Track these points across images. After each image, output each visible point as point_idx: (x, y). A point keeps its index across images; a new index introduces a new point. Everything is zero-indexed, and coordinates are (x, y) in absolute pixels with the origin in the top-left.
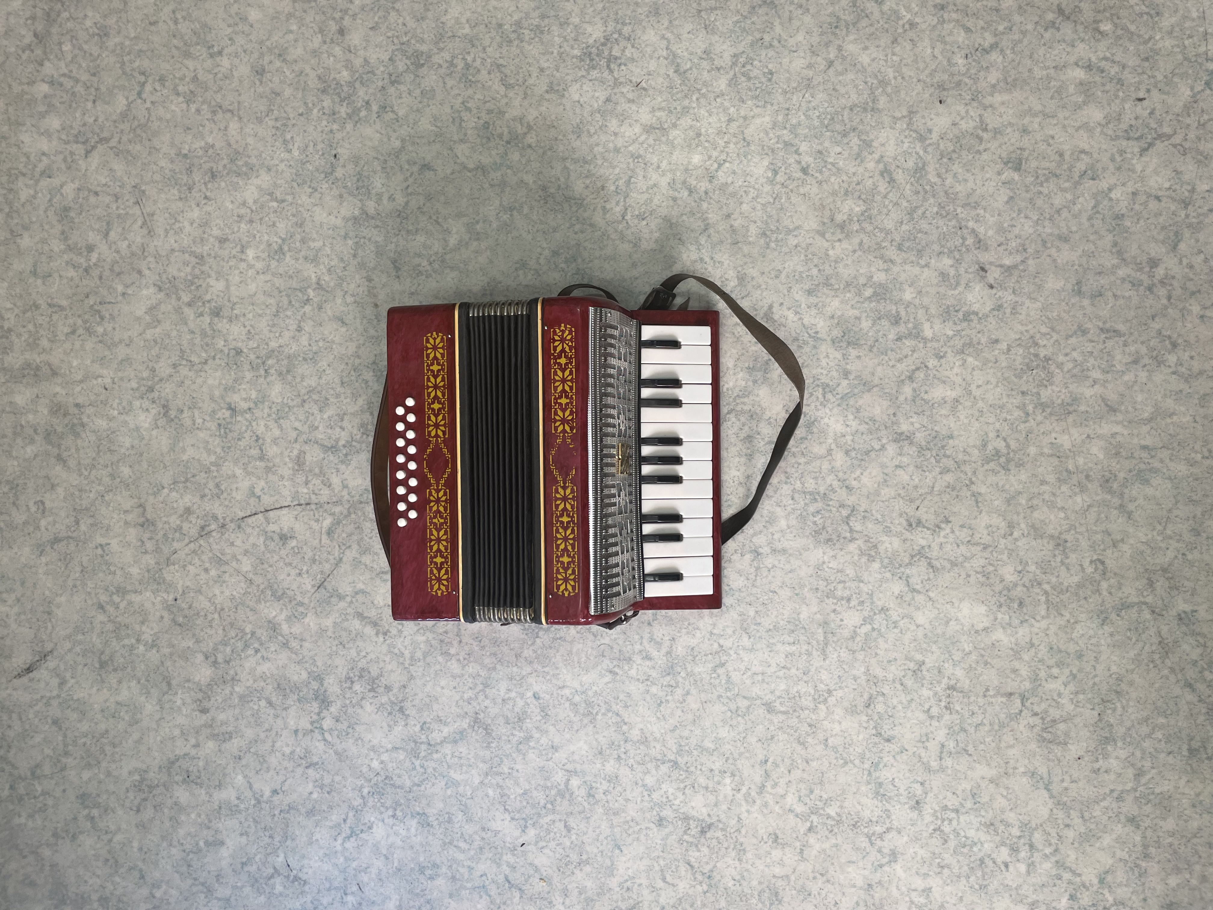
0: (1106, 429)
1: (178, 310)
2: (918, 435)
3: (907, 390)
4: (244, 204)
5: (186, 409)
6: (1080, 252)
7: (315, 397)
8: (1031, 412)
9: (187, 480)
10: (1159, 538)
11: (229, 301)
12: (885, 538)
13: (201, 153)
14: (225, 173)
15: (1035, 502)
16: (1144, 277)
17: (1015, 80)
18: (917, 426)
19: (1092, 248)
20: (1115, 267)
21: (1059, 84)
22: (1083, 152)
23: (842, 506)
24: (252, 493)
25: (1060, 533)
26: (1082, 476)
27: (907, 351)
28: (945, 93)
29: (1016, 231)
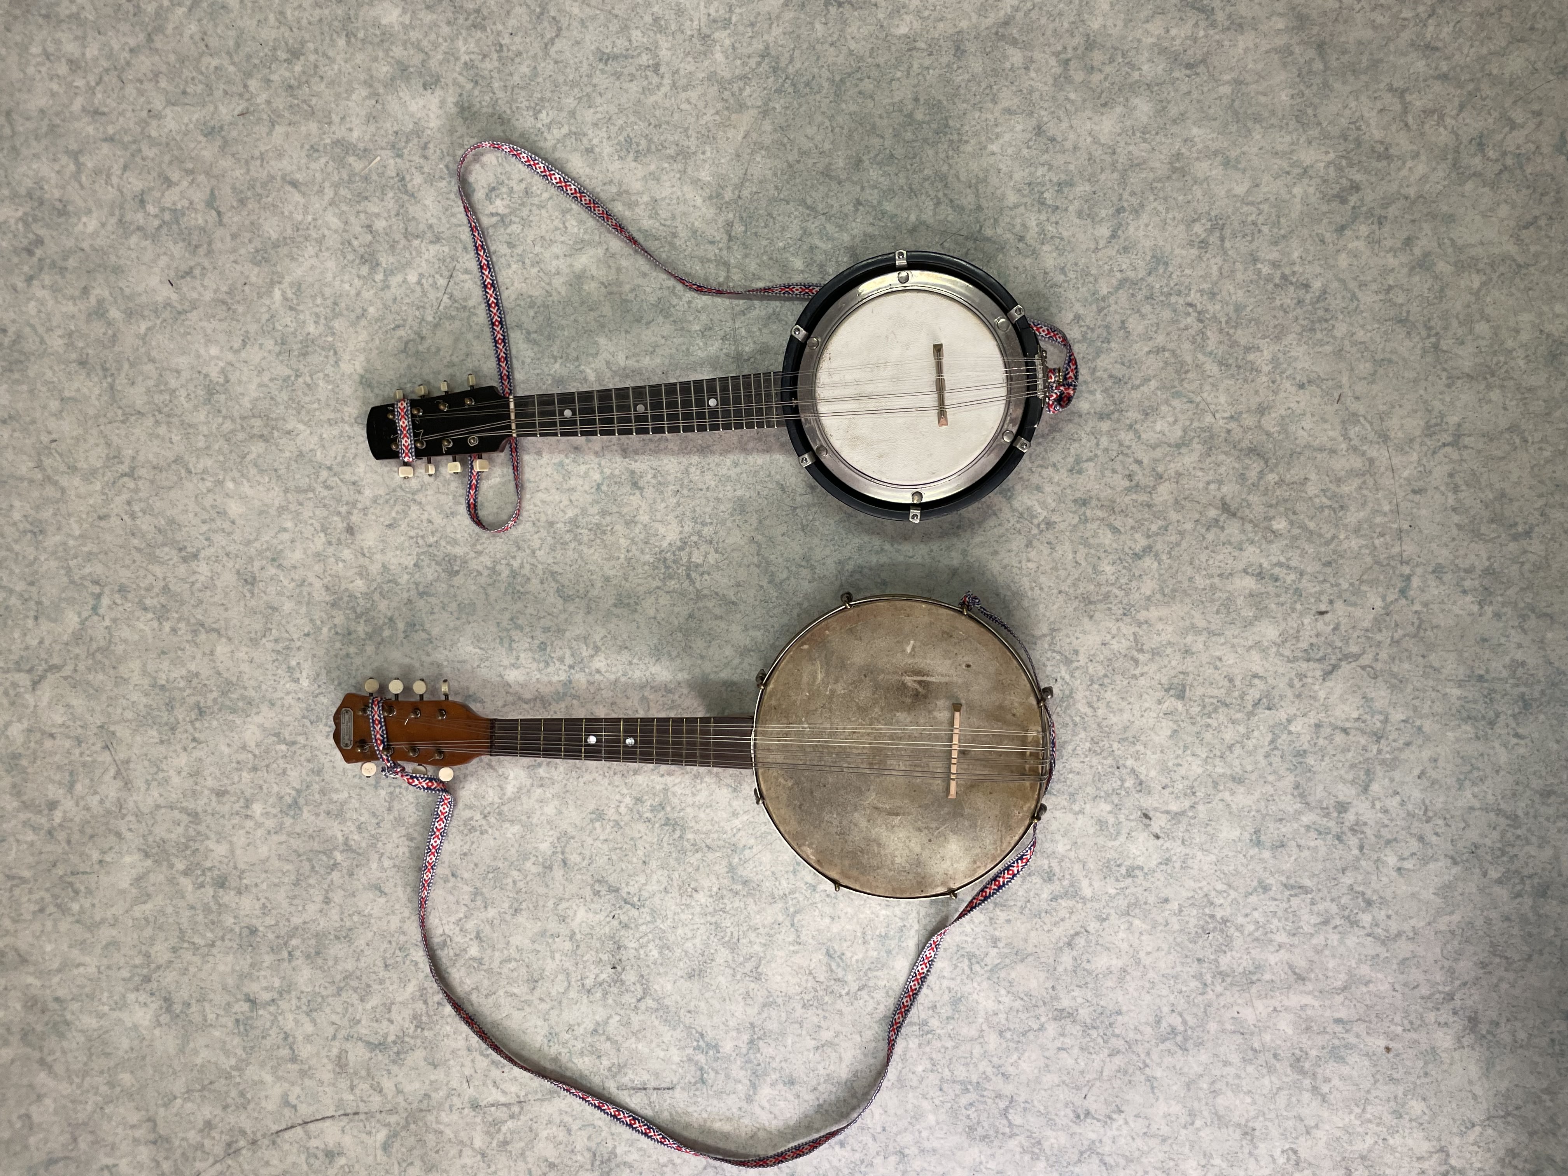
0: (1295, 1000)
1: (172, 881)
2: (1081, 1011)
3: (1066, 959)
4: (244, 747)
5: (193, 1001)
6: (1257, 795)
7: (354, 983)
8: (1209, 982)
9: (203, 1088)
10: (1358, 1122)
11: (236, 868)
12: (1049, 1133)
13: (182, 684)
14: (216, 707)
15: (1218, 1086)
16: (1332, 824)
17: (1174, 591)
18: (1080, 1000)
19: (1271, 790)
20: (1299, 813)
21: (1224, 596)
22: (1255, 676)
23: (999, 1096)
24: (286, 1103)
25: (1247, 1121)
26: (1269, 1056)
27: (1063, 913)
28: (1092, 607)
29: (1183, 771)
